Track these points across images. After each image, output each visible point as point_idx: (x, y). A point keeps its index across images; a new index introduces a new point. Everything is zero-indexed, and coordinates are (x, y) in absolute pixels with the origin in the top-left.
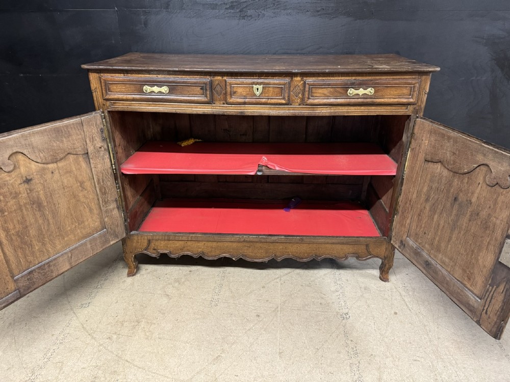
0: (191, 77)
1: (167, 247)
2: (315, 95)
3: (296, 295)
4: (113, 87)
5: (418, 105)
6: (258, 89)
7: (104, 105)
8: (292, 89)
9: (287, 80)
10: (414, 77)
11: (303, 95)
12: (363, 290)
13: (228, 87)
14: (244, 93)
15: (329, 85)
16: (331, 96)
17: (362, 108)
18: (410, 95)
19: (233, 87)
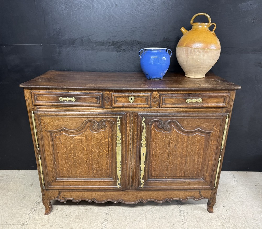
0: (90, 92)
1: (71, 196)
2: (166, 102)
3: (156, 225)
4: (40, 98)
5: (228, 108)
6: (131, 99)
7: (33, 108)
8: (152, 99)
9: (149, 94)
10: (226, 92)
11: (159, 102)
12: (198, 219)
13: (113, 98)
14: (123, 101)
15: (175, 96)
16: (176, 103)
17: (195, 109)
18: (224, 102)
19: (116, 98)
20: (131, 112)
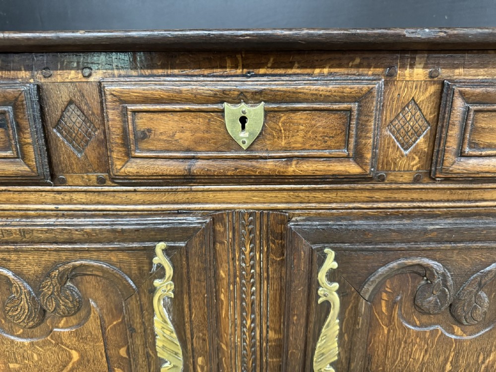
6: (243, 120)
8: (388, 116)
11: (437, 139)
13: (113, 115)
14: (186, 138)
19: (134, 112)
20: (240, 214)
